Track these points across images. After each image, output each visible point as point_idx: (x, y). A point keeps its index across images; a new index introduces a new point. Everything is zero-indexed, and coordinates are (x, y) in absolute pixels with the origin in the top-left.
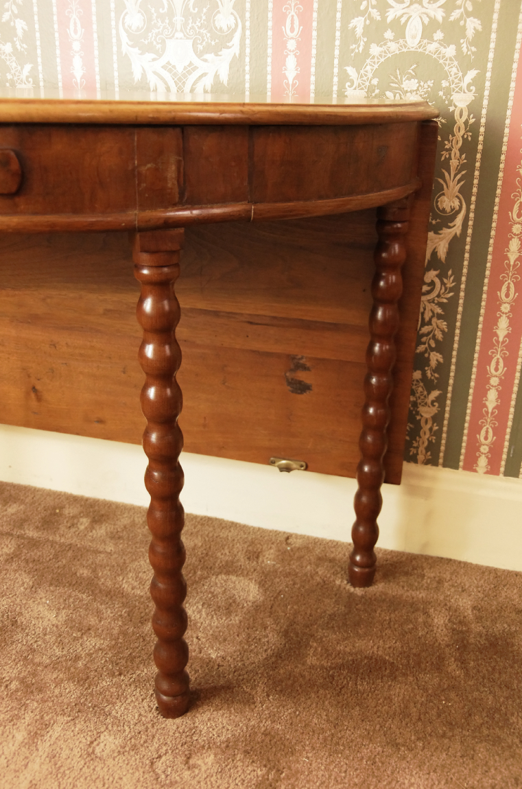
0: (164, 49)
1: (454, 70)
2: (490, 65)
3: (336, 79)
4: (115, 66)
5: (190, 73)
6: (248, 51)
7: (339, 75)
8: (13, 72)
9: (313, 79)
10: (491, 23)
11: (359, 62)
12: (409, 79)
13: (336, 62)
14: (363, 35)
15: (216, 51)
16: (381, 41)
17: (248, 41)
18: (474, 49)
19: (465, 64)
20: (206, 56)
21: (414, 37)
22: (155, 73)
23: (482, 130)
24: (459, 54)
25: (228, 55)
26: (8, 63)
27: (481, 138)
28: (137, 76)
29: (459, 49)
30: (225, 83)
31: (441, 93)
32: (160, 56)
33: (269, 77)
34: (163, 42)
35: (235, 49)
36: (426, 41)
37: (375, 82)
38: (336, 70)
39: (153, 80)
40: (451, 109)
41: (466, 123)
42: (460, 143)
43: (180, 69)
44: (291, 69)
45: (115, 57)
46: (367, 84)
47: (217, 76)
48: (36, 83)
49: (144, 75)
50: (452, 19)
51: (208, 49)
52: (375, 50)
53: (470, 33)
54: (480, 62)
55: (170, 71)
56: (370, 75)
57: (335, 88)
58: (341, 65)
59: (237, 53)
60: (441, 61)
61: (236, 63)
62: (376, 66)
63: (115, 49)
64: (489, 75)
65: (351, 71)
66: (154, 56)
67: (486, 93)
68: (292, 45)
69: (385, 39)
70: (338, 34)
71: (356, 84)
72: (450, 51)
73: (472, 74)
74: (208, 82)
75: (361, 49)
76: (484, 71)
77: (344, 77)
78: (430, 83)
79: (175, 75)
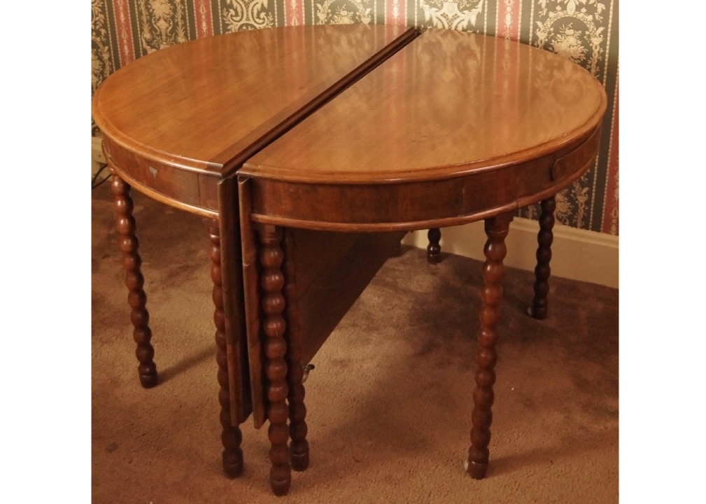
0: (442, 7)
1: (592, 27)
2: (610, 26)
3: (531, 27)
4: (416, 13)
5: (455, 19)
6: (486, 10)
7: (533, 25)
8: (360, 11)
9: (520, 26)
10: (610, 6)
11: (544, 20)
12: (569, 29)
13: (532, 19)
14: (546, 7)
15: (470, 9)
16: (554, 10)
17: (486, 6)
18: (601, 18)
19: (597, 25)
20: (465, 12)
21: (571, 10)
22: (437, 18)
23: (607, 56)
24: (594, 20)
25: (476, 11)
26: (358, 7)
27: (606, 60)
28: (427, 18)
29: (594, 17)
30: (474, 25)
31: (585, 37)
32: (440, 9)
33: (497, 24)
34: (442, 4)
35: (479, 9)
36: (577, 12)
37: (552, 29)
38: (531, 23)
39: (435, 21)
40: (591, 45)
41: (599, 52)
42: (596, 61)
43: (450, 17)
44: (508, 20)
45: (416, 9)
46: (548, 30)
47: (469, 22)
48: (372, 16)
49: (431, 19)
50: (590, 3)
51: (465, 8)
52: (551, 14)
53: (599, 10)
54: (605, 24)
55: (445, 17)
56: (549, 26)
57: (531, 31)
58: (534, 20)
59: (481, 11)
60: (585, 22)
61: (480, 16)
62: (552, 22)
63: (416, 4)
64: (609, 30)
65: (539, 23)
66: (436, 9)
67: (609, 38)
68: (509, 9)
69: (556, 10)
70: (533, 6)
71: (542, 30)
72: (590, 18)
73: (601, 29)
74: (465, 24)
75: (544, 14)
76: (607, 28)
77: (536, 27)
78: (580, 32)
79: (447, 19)
